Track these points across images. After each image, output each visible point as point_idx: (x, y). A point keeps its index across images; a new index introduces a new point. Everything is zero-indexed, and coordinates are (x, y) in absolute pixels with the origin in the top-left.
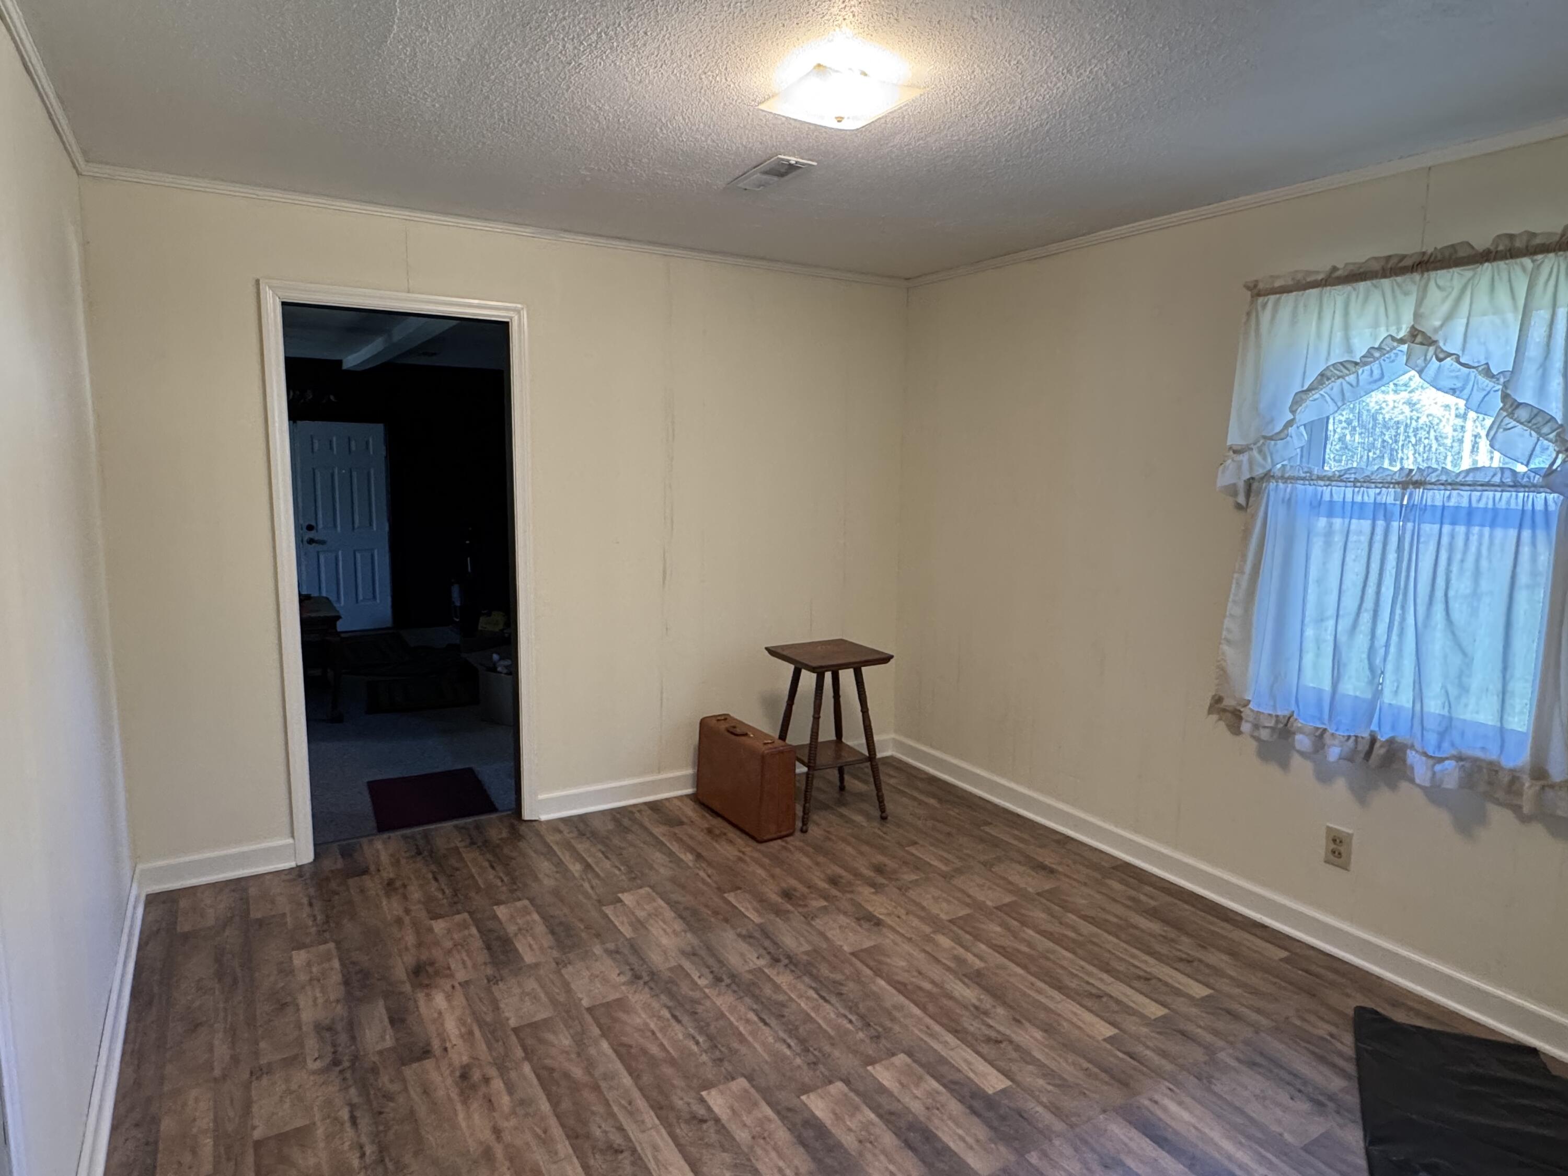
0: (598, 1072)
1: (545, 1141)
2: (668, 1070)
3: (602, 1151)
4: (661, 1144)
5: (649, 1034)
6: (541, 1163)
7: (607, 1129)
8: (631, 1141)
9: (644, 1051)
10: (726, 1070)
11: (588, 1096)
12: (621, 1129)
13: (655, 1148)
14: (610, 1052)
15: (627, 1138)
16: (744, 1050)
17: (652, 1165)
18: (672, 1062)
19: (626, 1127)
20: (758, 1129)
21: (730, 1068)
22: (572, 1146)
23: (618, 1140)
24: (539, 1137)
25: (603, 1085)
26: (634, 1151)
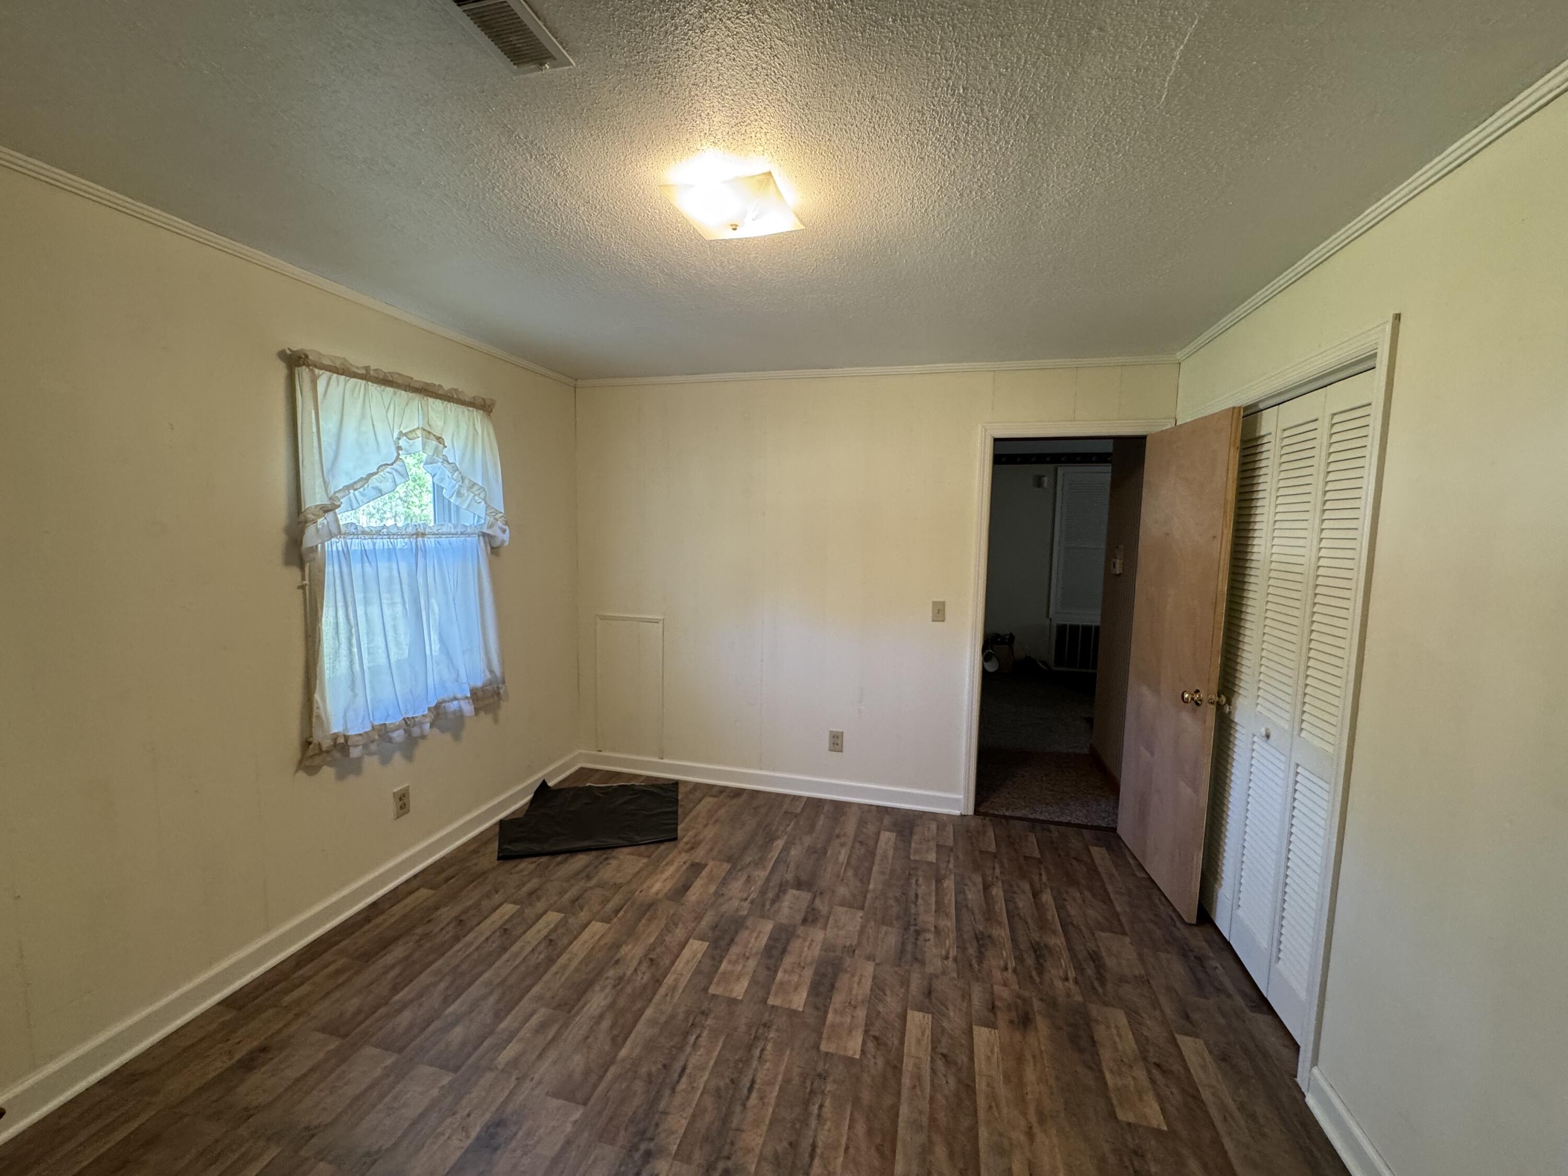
0: (921, 1138)
1: (993, 1098)
2: (866, 1097)
3: (956, 1064)
4: (913, 1041)
5: (852, 1151)
6: (1001, 1082)
7: (943, 1078)
8: (932, 1057)
9: (870, 1132)
10: (825, 1065)
11: (943, 1118)
12: (933, 1071)
13: (919, 1042)
14: (899, 1157)
15: (933, 1061)
16: (796, 1071)
17: (928, 1032)
18: (856, 1101)
19: (929, 1070)
20: (848, 1010)
21: (821, 1064)
22: (974, 1081)
23: (940, 1063)
24: (997, 1106)
25: (925, 1120)
26: (934, 1049)
